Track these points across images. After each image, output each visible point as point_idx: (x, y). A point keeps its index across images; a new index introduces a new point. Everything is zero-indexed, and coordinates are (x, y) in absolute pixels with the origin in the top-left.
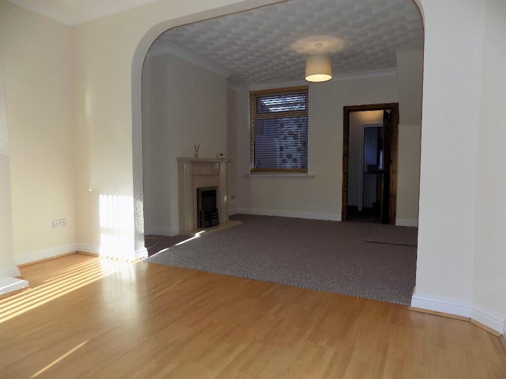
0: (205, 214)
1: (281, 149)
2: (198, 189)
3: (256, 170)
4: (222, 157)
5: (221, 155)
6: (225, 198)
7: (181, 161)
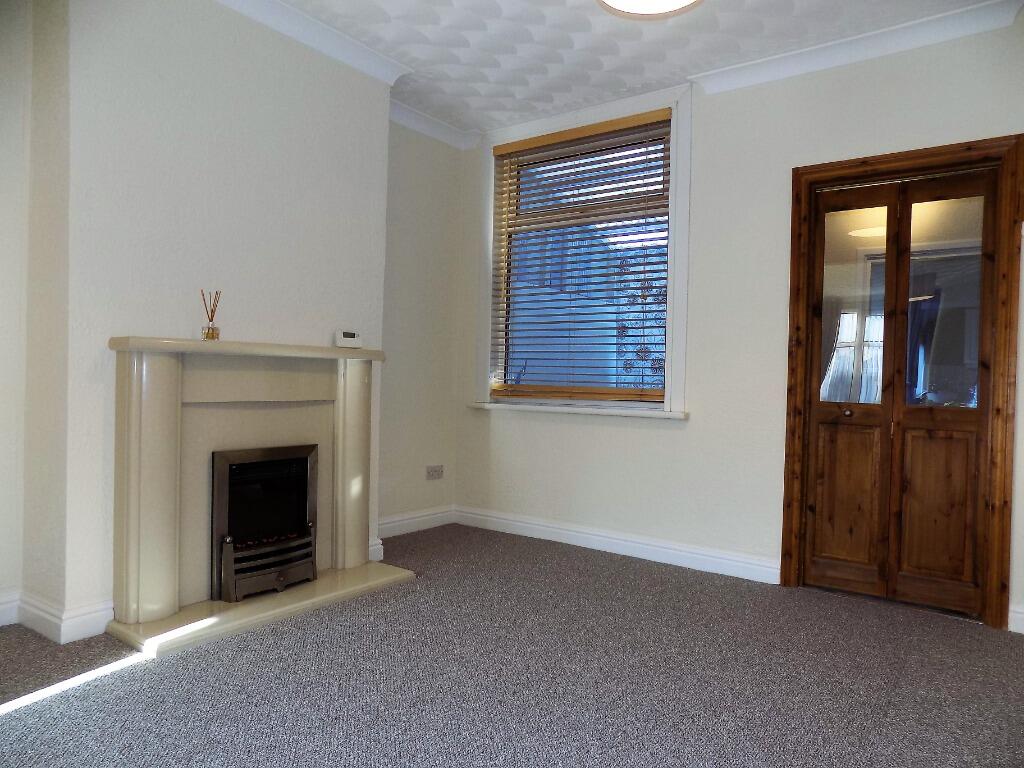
0: (236, 549)
1: (622, 330)
2: (213, 453)
3: (512, 391)
4: (350, 343)
5: (347, 335)
6: (355, 487)
7: (125, 350)
